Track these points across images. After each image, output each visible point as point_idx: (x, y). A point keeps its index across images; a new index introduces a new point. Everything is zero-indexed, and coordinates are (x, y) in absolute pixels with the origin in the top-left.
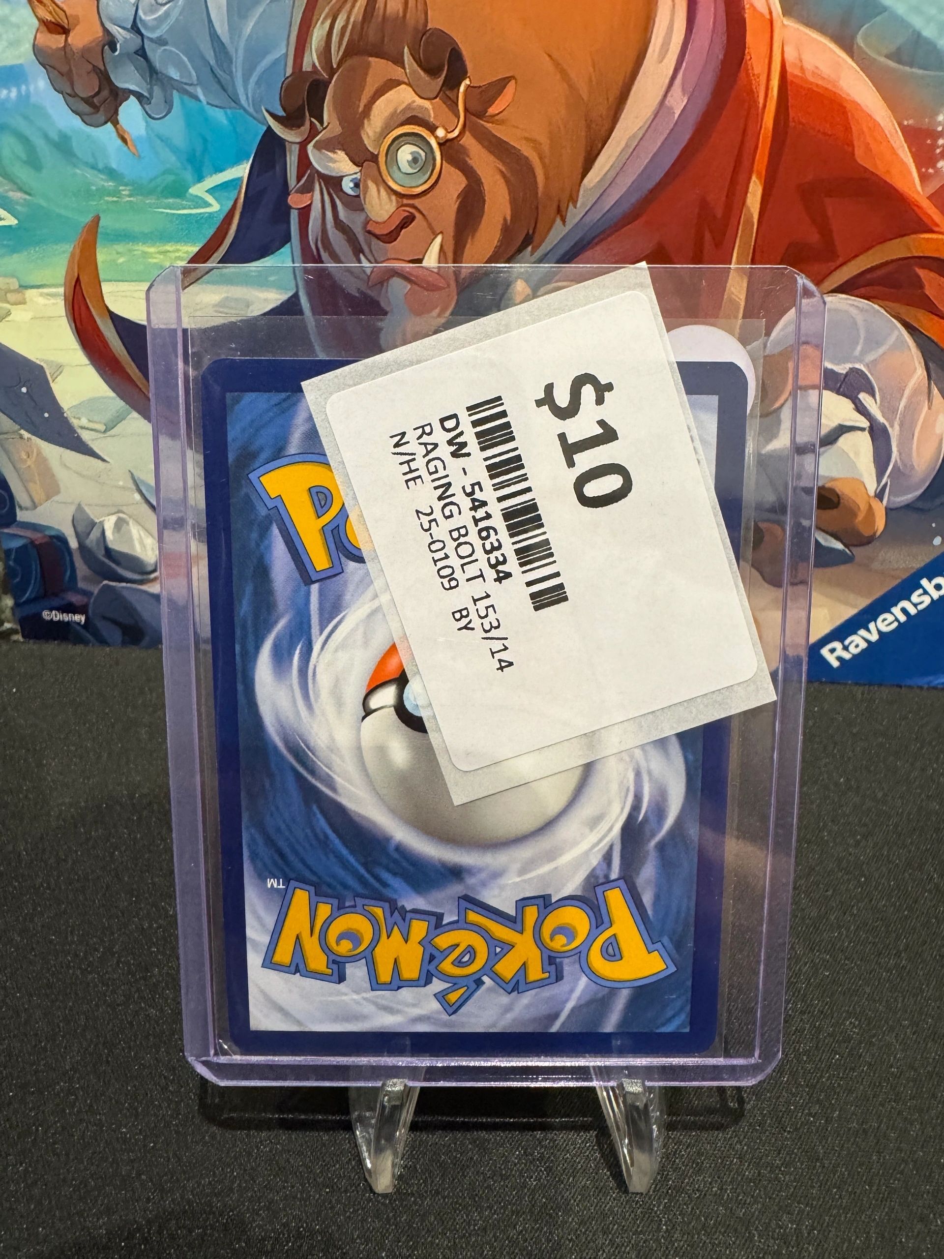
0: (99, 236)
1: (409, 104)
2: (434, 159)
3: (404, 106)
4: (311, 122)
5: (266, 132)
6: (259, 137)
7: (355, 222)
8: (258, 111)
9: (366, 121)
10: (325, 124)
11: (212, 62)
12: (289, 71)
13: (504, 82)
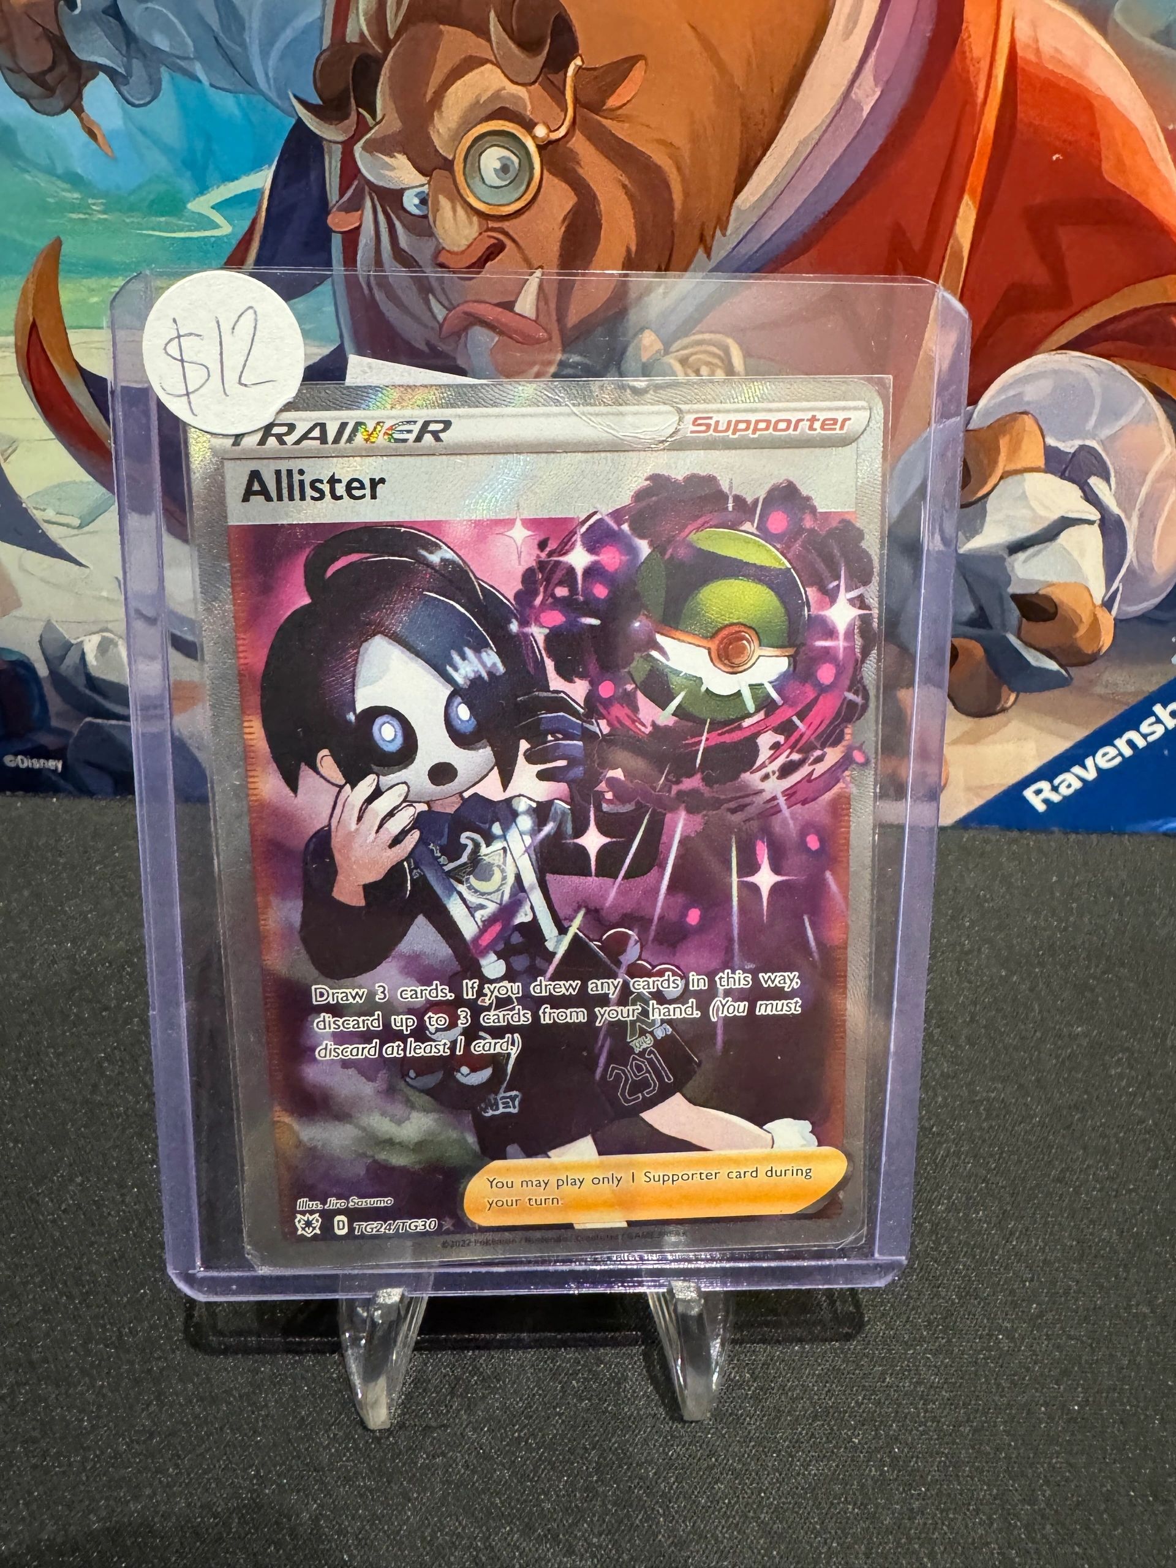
0: (61, 267)
1: (499, 91)
2: (532, 168)
3: (489, 94)
4: (359, 114)
5: (295, 126)
6: (286, 135)
7: (423, 251)
8: (283, 96)
9: (435, 114)
10: (379, 117)
11: (216, 26)
12: (326, 42)
13: (631, 62)
